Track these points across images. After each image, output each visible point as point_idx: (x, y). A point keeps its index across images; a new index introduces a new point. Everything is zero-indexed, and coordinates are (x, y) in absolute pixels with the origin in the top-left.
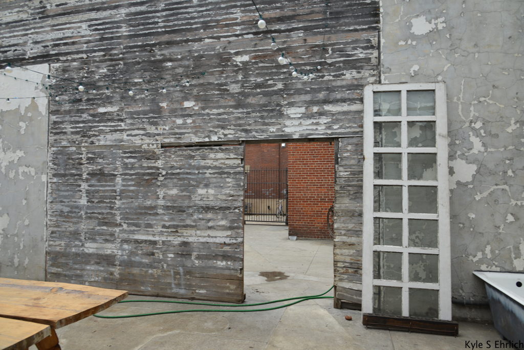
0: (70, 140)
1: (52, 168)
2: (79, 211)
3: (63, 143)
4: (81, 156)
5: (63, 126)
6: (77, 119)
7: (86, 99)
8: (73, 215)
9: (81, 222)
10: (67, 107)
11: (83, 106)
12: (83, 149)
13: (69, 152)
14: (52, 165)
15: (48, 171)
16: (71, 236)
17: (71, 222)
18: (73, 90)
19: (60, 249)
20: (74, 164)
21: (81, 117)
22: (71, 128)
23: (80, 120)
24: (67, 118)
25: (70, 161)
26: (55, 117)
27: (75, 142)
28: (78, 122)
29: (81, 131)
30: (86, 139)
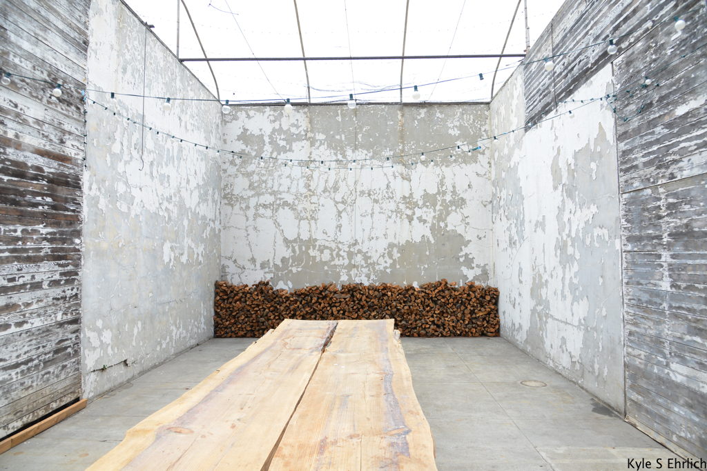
0: (643, 178)
1: (625, 228)
2: (660, 302)
3: (635, 185)
4: (658, 203)
5: (633, 156)
6: (650, 138)
7: (657, 99)
8: (653, 308)
9: (664, 322)
10: (635, 123)
11: (655, 112)
12: (661, 190)
13: (644, 198)
14: (626, 223)
15: (622, 233)
16: (652, 345)
17: (651, 320)
18: (641, 90)
19: (640, 363)
20: (650, 219)
21: (653, 133)
22: (643, 156)
23: (652, 140)
24: (638, 141)
25: (646, 214)
26: (623, 144)
27: (648, 179)
28: (651, 144)
29: (655, 158)
30: (663, 170)
